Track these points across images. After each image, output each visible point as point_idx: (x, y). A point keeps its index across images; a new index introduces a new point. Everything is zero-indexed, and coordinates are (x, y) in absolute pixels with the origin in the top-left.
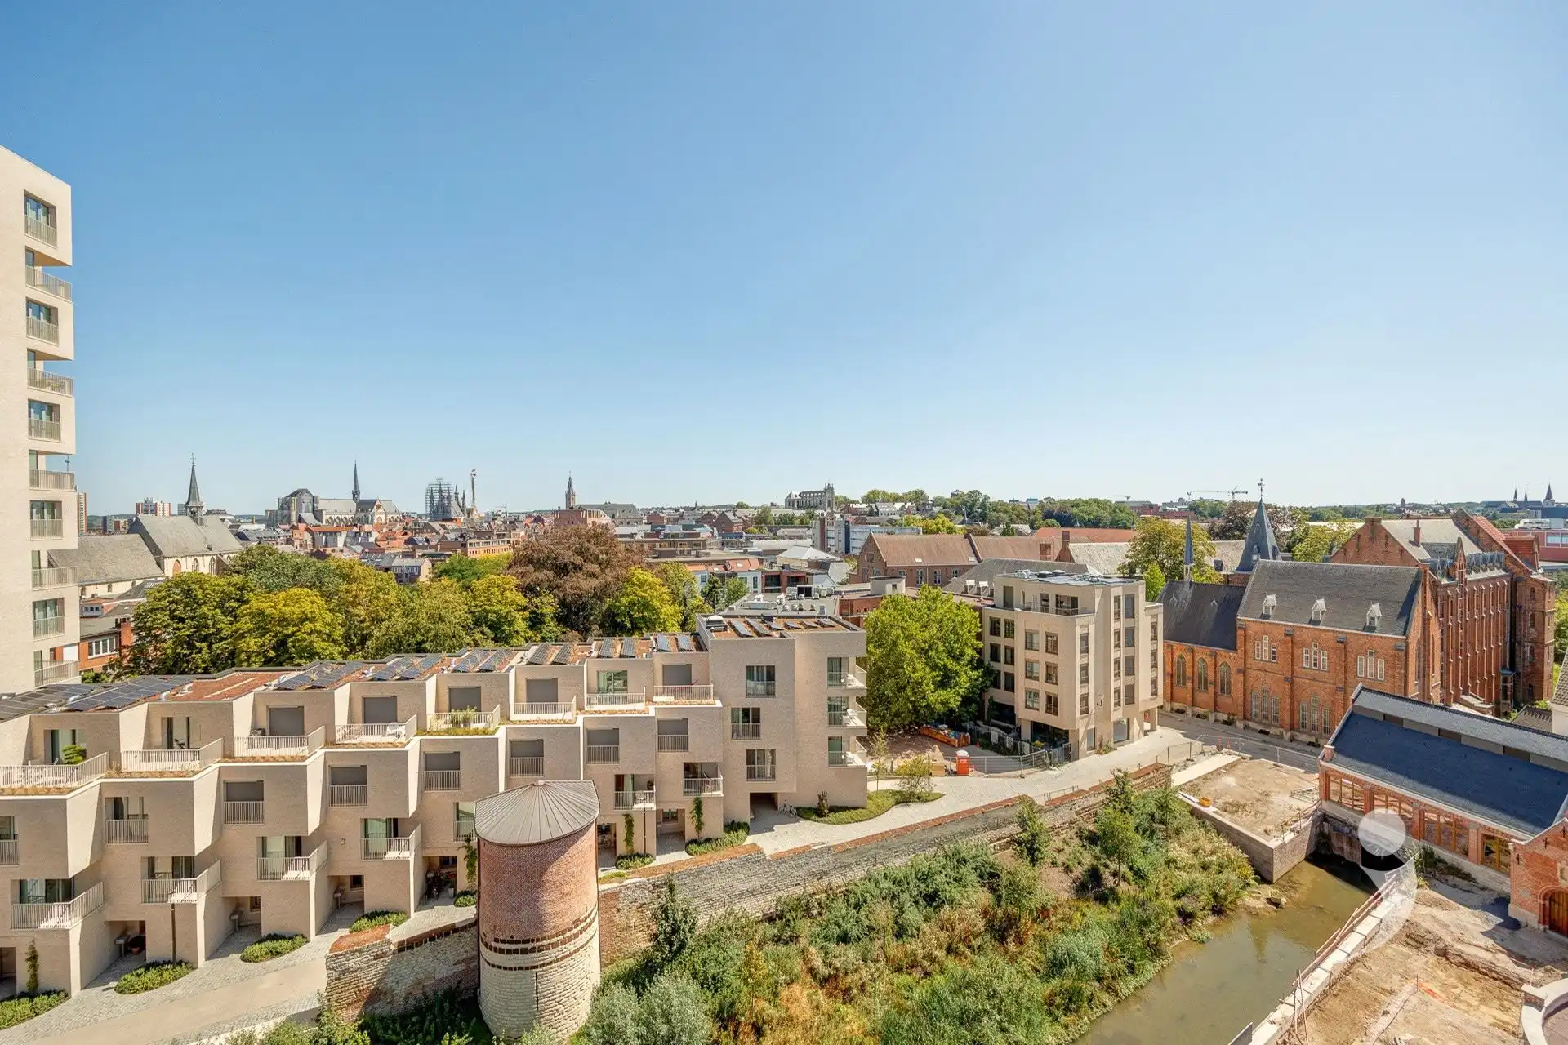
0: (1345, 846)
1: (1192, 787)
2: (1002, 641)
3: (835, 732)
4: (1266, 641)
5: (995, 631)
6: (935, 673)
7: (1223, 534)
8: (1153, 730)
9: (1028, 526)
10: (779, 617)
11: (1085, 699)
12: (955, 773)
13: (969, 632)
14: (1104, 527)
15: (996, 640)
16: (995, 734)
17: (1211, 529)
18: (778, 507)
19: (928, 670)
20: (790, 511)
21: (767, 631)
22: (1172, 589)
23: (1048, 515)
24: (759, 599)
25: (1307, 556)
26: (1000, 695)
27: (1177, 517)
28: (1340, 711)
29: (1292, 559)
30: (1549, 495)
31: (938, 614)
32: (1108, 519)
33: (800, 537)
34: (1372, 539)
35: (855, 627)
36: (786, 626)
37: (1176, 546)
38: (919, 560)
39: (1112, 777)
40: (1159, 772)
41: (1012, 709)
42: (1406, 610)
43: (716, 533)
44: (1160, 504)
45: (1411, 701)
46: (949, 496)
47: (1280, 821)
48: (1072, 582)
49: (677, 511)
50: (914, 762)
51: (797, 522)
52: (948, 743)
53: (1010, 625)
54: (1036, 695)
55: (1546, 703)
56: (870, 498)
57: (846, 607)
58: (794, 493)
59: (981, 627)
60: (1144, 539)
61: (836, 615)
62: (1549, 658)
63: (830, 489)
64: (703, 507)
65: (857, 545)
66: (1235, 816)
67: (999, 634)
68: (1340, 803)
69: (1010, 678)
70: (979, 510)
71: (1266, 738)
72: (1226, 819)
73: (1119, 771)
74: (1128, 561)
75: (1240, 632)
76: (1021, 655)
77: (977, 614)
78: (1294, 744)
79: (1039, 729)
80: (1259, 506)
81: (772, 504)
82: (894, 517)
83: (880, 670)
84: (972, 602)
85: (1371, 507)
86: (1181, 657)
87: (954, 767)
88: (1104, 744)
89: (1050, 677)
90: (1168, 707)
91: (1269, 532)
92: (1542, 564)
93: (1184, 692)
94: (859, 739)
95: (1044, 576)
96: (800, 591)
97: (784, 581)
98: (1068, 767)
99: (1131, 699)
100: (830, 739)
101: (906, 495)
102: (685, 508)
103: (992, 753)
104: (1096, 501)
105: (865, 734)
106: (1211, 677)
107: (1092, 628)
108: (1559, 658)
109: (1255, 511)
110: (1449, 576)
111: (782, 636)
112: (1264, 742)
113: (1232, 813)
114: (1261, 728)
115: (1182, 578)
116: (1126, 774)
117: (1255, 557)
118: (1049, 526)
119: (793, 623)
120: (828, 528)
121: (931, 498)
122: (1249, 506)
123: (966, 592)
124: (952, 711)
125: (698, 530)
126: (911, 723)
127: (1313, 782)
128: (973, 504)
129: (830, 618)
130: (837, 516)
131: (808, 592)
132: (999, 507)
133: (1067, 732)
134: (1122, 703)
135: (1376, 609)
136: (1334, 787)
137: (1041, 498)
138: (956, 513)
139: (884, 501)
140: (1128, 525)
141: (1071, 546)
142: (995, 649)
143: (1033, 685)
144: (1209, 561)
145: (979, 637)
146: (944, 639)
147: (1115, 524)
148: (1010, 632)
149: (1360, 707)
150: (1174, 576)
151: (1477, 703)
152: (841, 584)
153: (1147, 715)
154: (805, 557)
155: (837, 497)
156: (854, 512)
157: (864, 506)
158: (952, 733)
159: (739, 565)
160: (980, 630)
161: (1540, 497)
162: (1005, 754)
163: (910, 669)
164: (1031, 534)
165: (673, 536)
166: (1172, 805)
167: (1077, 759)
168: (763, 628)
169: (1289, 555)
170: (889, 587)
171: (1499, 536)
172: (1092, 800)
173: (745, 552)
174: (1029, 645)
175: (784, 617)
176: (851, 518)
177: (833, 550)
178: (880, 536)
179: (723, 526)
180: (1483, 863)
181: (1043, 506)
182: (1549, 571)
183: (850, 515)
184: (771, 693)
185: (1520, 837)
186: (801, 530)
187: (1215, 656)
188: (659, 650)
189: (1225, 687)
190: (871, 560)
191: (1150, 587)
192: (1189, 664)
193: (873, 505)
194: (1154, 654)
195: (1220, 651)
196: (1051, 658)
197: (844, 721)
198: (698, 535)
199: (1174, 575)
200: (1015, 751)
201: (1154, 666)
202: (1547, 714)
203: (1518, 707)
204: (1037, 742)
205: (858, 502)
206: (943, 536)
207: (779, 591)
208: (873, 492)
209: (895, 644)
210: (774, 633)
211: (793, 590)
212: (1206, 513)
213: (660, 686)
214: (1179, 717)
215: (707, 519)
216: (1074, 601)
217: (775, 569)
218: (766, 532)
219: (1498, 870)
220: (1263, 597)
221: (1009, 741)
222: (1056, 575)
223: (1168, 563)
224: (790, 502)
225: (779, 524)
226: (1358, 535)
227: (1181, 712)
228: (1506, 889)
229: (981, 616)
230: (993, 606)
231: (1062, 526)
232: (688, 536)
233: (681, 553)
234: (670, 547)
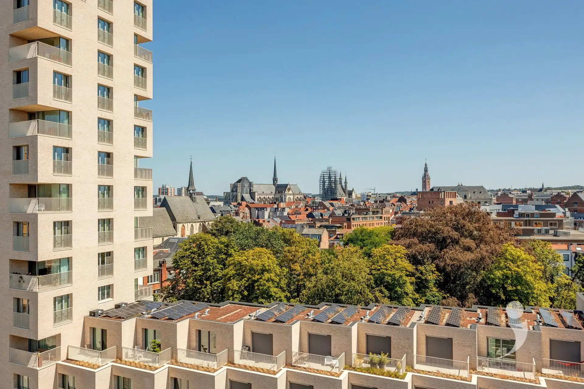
43: (568, 214)
49: (524, 191)
125: (552, 210)
165: (528, 216)
179: (576, 206)
188: (546, 325)
198: (554, 215)
213: (547, 359)
232: (542, 215)
233: (539, 231)
234: (526, 226)
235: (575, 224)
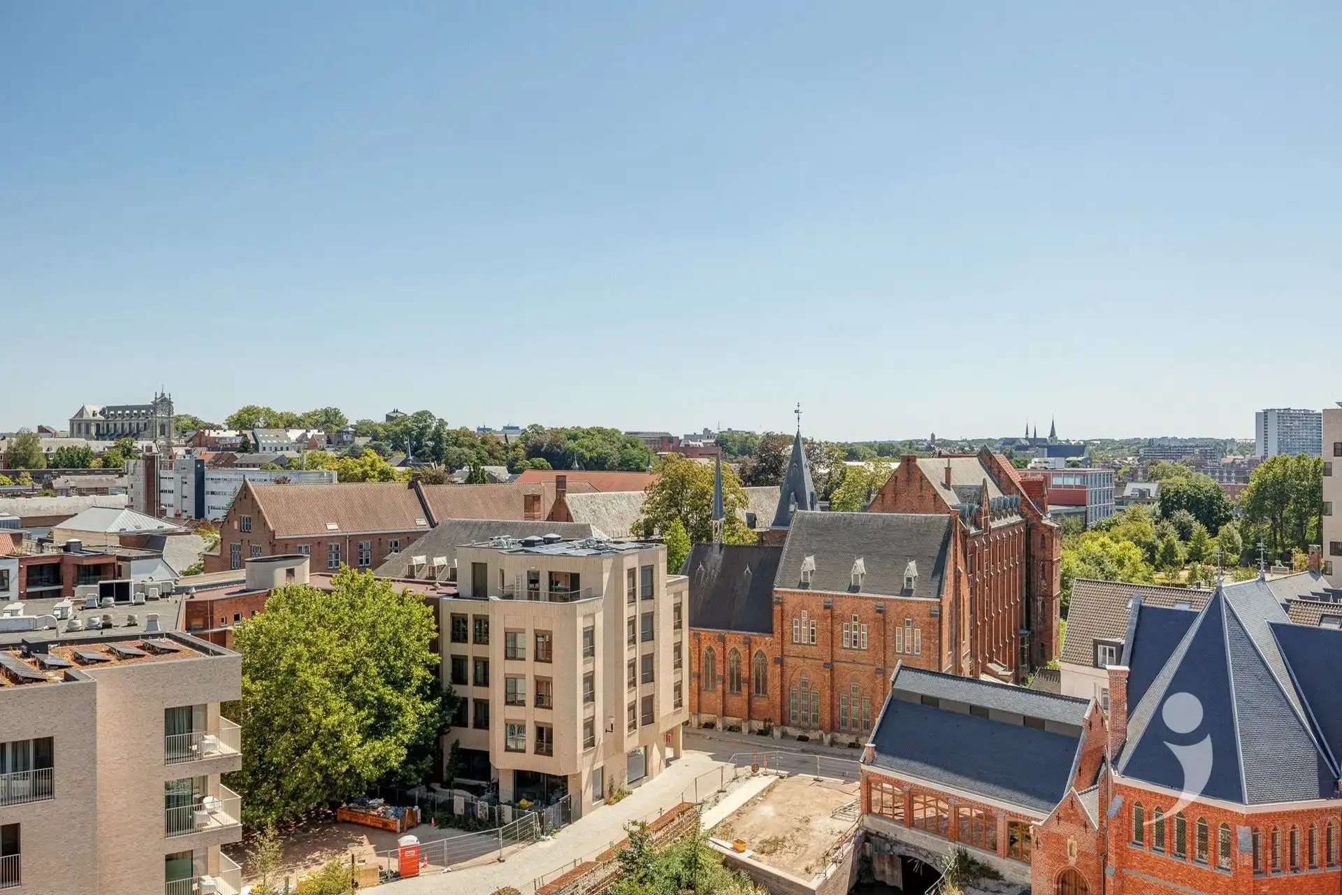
0: (888, 870)
1: (725, 829)
2: (469, 650)
3: (179, 843)
4: (804, 618)
5: (459, 635)
6: (363, 713)
7: (753, 478)
8: (676, 757)
9: (505, 468)
10: (63, 643)
11: (590, 725)
12: (397, 876)
13: (419, 639)
14: (612, 469)
15: (460, 649)
16: (460, 800)
17: (742, 471)
18: (55, 435)
19: (351, 709)
20: (80, 443)
21: (36, 672)
22: (699, 554)
23: (534, 451)
24: (13, 612)
25: (845, 505)
26: (468, 737)
27: (701, 455)
28: (879, 698)
29: (829, 509)
30: (1053, 433)
31: (368, 614)
32: (616, 458)
33: (102, 491)
34: (908, 481)
35: (218, 648)
36: (79, 659)
37: (703, 494)
38: (332, 526)
39: (626, 835)
40: (687, 812)
41: (485, 756)
42: (939, 569)
44: (681, 437)
45: (946, 676)
46: (382, 420)
47: (821, 852)
48: (572, 552)
50: (327, 870)
51: (94, 464)
52: (386, 828)
53: (482, 625)
54: (522, 729)
55: (1056, 663)
56: (241, 422)
57: (198, 614)
58: (90, 409)
59: (438, 630)
60: (663, 485)
61: (180, 631)
62: (1056, 614)
63: (164, 402)
65: (219, 502)
66: (774, 857)
67: (465, 640)
68: (881, 815)
69: (483, 707)
70: (431, 444)
71: (804, 745)
72: (764, 864)
73: (635, 823)
74: (644, 517)
75: (777, 608)
76: (500, 669)
77: (431, 609)
78: (835, 749)
79: (526, 781)
80: (797, 440)
81: (42, 430)
82: (291, 454)
83: (267, 721)
84: (423, 591)
85: (903, 444)
86: (710, 649)
87: (394, 865)
88: (616, 787)
89: (542, 700)
90: (695, 722)
91: (806, 472)
92: (1050, 508)
93: (713, 698)
94: (225, 849)
95: (531, 544)
96: (105, 591)
97: (68, 573)
98: (568, 832)
99: (649, 718)
100: (169, 858)
101: (309, 416)
103: (455, 831)
104: (600, 431)
105: (237, 838)
106: (745, 674)
107: (599, 616)
108: (1064, 612)
109: (791, 447)
110: (978, 526)
111: (68, 678)
112: (803, 751)
113: (770, 853)
114: (798, 733)
115: (710, 539)
116: (643, 826)
117: (792, 508)
118: (536, 468)
119: (88, 652)
120: (162, 473)
121: (352, 421)
122: (784, 439)
123: (411, 575)
124: (392, 773)
126: (319, 805)
127: (853, 793)
128: (422, 433)
129: (169, 636)
130: (180, 452)
131: (122, 593)
132: (459, 438)
133: (565, 779)
134: (638, 724)
135: (912, 568)
136: (876, 795)
137: (524, 425)
138: (394, 448)
139: (268, 426)
140: (643, 466)
141: (568, 497)
142: (458, 663)
143: (515, 713)
144: (741, 514)
145: (434, 646)
146: (378, 655)
147: (627, 465)
148: (482, 635)
149: (900, 690)
150: (700, 538)
151: (1000, 670)
152: (186, 574)
153: (669, 738)
154: (114, 528)
155: (178, 419)
156: (213, 445)
157: (232, 434)
158: (391, 810)
160: (435, 635)
161: (1044, 434)
162: (477, 830)
163: (320, 710)
164: (510, 480)
166: (702, 859)
167: (580, 817)
168: (26, 667)
169: (826, 504)
170: (280, 574)
171: (1016, 476)
172: (601, 874)
174: (511, 654)
175: (72, 642)
176: (208, 455)
177: (171, 513)
178: (262, 487)
180: (1009, 855)
181: (528, 439)
182: (1055, 515)
183: (204, 450)
184: (43, 791)
185: (1037, 816)
186: (104, 477)
187: (748, 643)
189: (760, 685)
190: (246, 528)
191: (672, 554)
192: (719, 658)
193: (249, 433)
194: (678, 649)
195: (755, 635)
196: (543, 670)
197: (197, 821)
199: (701, 535)
200: (490, 823)
201: (678, 665)
202: (1056, 674)
203: (1032, 670)
204: (523, 802)
205: (219, 428)
206: (373, 485)
207: (58, 594)
208: (248, 411)
209: (292, 672)
210: (50, 674)
211: (90, 591)
212: (735, 449)
214: (707, 733)
216: (575, 579)
217: (49, 551)
218: (27, 482)
219: (1021, 860)
220: (801, 560)
221: (482, 807)
222: (550, 541)
223: (694, 519)
224: (79, 425)
225: (56, 465)
226: (895, 477)
227: (710, 726)
228: (1028, 880)
229: (436, 613)
230: (456, 596)
231: (555, 468)
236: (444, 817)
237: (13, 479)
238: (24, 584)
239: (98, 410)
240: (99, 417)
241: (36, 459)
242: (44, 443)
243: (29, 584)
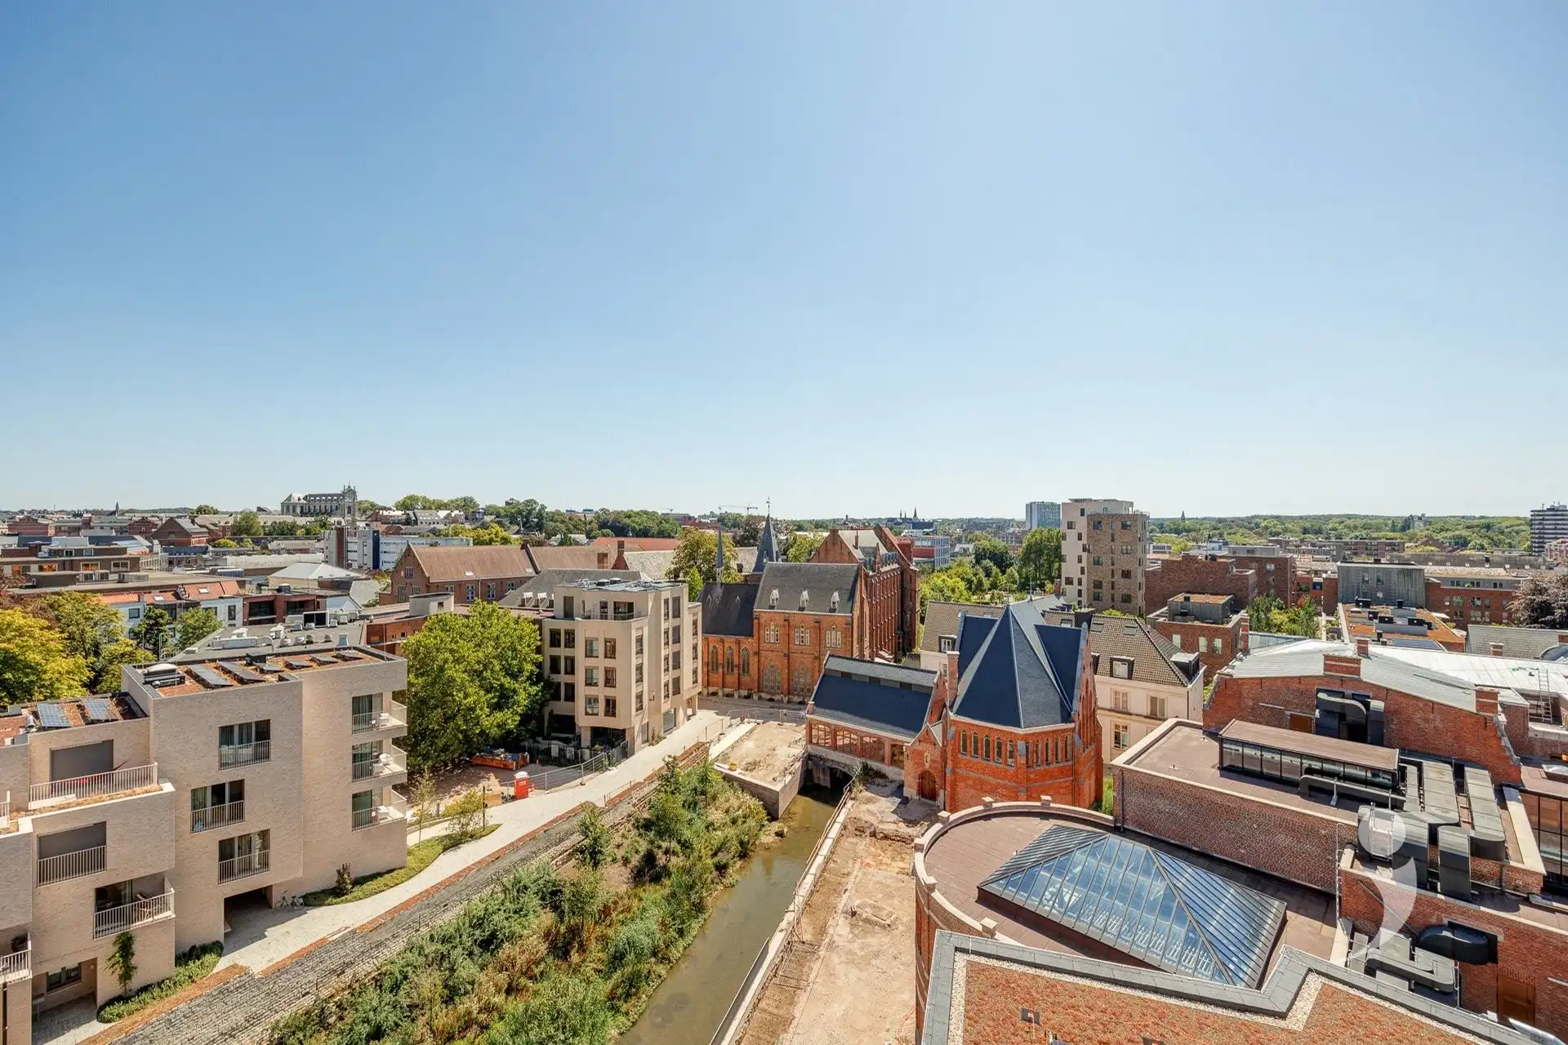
0: (822, 777)
1: (724, 757)
2: (562, 652)
3: (362, 786)
4: (772, 627)
5: (555, 641)
6: (490, 696)
7: (741, 542)
8: (694, 714)
9: (584, 536)
10: (277, 655)
11: (640, 697)
12: (514, 798)
13: (529, 646)
14: (652, 537)
15: (556, 651)
16: (555, 747)
17: (734, 537)
18: (270, 513)
19: (482, 693)
20: (289, 519)
21: (257, 676)
22: (708, 589)
23: (603, 525)
24: (239, 635)
25: (796, 558)
26: (560, 707)
27: (709, 528)
28: (817, 674)
29: (787, 560)
30: (915, 515)
31: (494, 631)
32: (655, 529)
33: (305, 551)
34: (834, 544)
35: (390, 656)
36: (290, 666)
37: (710, 553)
38: (469, 574)
39: (663, 764)
40: (701, 748)
41: (572, 718)
42: (852, 596)
43: (157, 548)
44: (696, 517)
45: (855, 660)
46: (502, 504)
47: (782, 768)
48: (628, 589)
49: (76, 515)
50: (466, 797)
51: (299, 532)
52: (506, 768)
53: (570, 635)
54: (596, 700)
55: (917, 650)
56: (405, 505)
57: (376, 634)
58: (296, 496)
59: (541, 640)
60: (686, 547)
61: (363, 645)
62: (918, 621)
63: (351, 492)
64: (132, 511)
65: (389, 559)
66: (754, 773)
67: (559, 646)
68: (817, 744)
69: (571, 688)
70: (536, 520)
71: (772, 704)
72: (748, 777)
73: (670, 756)
74: (673, 567)
75: (756, 621)
76: (581, 663)
77: (537, 626)
78: (789, 705)
79: (599, 734)
80: (768, 519)
81: (260, 509)
82: (441, 527)
83: (423, 702)
84: (532, 615)
85: (830, 521)
86: (715, 647)
87: (512, 791)
88: (656, 733)
89: (610, 681)
90: (705, 692)
91: (773, 538)
92: (914, 559)
93: (716, 677)
94: (395, 787)
95: (603, 584)
96: (308, 619)
97: (280, 607)
98: (627, 763)
99: (677, 691)
100: (355, 796)
101: (452, 502)
102: (95, 512)
103: (552, 767)
104: (645, 513)
105: (405, 780)
106: (736, 662)
107: (646, 629)
108: (922, 620)
109: (764, 523)
110: (874, 571)
111: (281, 679)
112: (771, 707)
113: (751, 770)
114: (768, 697)
115: (715, 579)
116: (675, 758)
117: (765, 560)
118: (604, 535)
119: (294, 661)
120: (349, 539)
121: (482, 506)
122: (760, 519)
123: (523, 605)
124: (510, 732)
125: (121, 544)
126: (461, 755)
127: (801, 732)
128: (530, 513)
129: (355, 648)
130: (362, 525)
131: (321, 620)
132: (555, 516)
133: (624, 731)
134: (671, 695)
135: (836, 596)
136: (814, 732)
137: (596, 509)
138: (511, 523)
139: (424, 508)
140: (672, 534)
141: (626, 554)
142: (555, 661)
143: (592, 691)
144: (733, 564)
145: (539, 650)
146: (500, 657)
147: (662, 534)
148: (570, 642)
149: (830, 670)
150: (709, 579)
151: (886, 656)
152: (367, 606)
153: (690, 702)
154: (315, 576)
155: (360, 503)
156: (384, 520)
157: (399, 513)
158: (510, 756)
159: (202, 591)
160: (539, 643)
161: (910, 515)
162: (566, 766)
163: (461, 695)
164: (588, 544)
165: (69, 553)
166: (712, 776)
167: (633, 754)
168: (249, 672)
169: (785, 557)
170: (433, 607)
171: (895, 541)
172: (647, 790)
173: (213, 572)
174: (589, 653)
175: (284, 654)
176: (382, 528)
177: (355, 565)
178: (421, 549)
179: (172, 538)
180: (892, 764)
181: (599, 517)
182: (917, 563)
183: (379, 523)
184: (262, 756)
185: (907, 740)
186: (306, 542)
187: (738, 643)
188: (42, 729)
189: (745, 668)
190: (409, 576)
191: (691, 589)
192: (720, 652)
193: (411, 513)
194: (695, 648)
195: (741, 638)
196: (610, 663)
197: (375, 771)
198: (124, 551)
199: (709, 577)
200: (577, 760)
201: (695, 658)
202: (918, 657)
203: (905, 655)
204: (597, 746)
205: (390, 509)
206: (497, 547)
207: (272, 621)
208: (411, 498)
209: (442, 669)
210: (268, 676)
211: (297, 619)
212: (729, 524)
213: (44, 783)
214: (713, 698)
215: (142, 526)
216: (631, 606)
217: (266, 592)
218: (249, 544)
219: (898, 766)
220: (770, 592)
221: (570, 752)
222: (614, 582)
223: (705, 567)
224: (288, 507)
225: (270, 534)
226: (826, 542)
227: (714, 694)
228: (902, 778)
229: (540, 629)
230: (553, 618)
231: (617, 536)
232: (97, 552)
233: (88, 578)
234: (64, 569)
235: (171, 563)
236: (547, 759)
237: (238, 543)
238: (247, 616)
239: (302, 497)
240: (302, 501)
241: (256, 529)
242: (262, 519)
243: (250, 615)
